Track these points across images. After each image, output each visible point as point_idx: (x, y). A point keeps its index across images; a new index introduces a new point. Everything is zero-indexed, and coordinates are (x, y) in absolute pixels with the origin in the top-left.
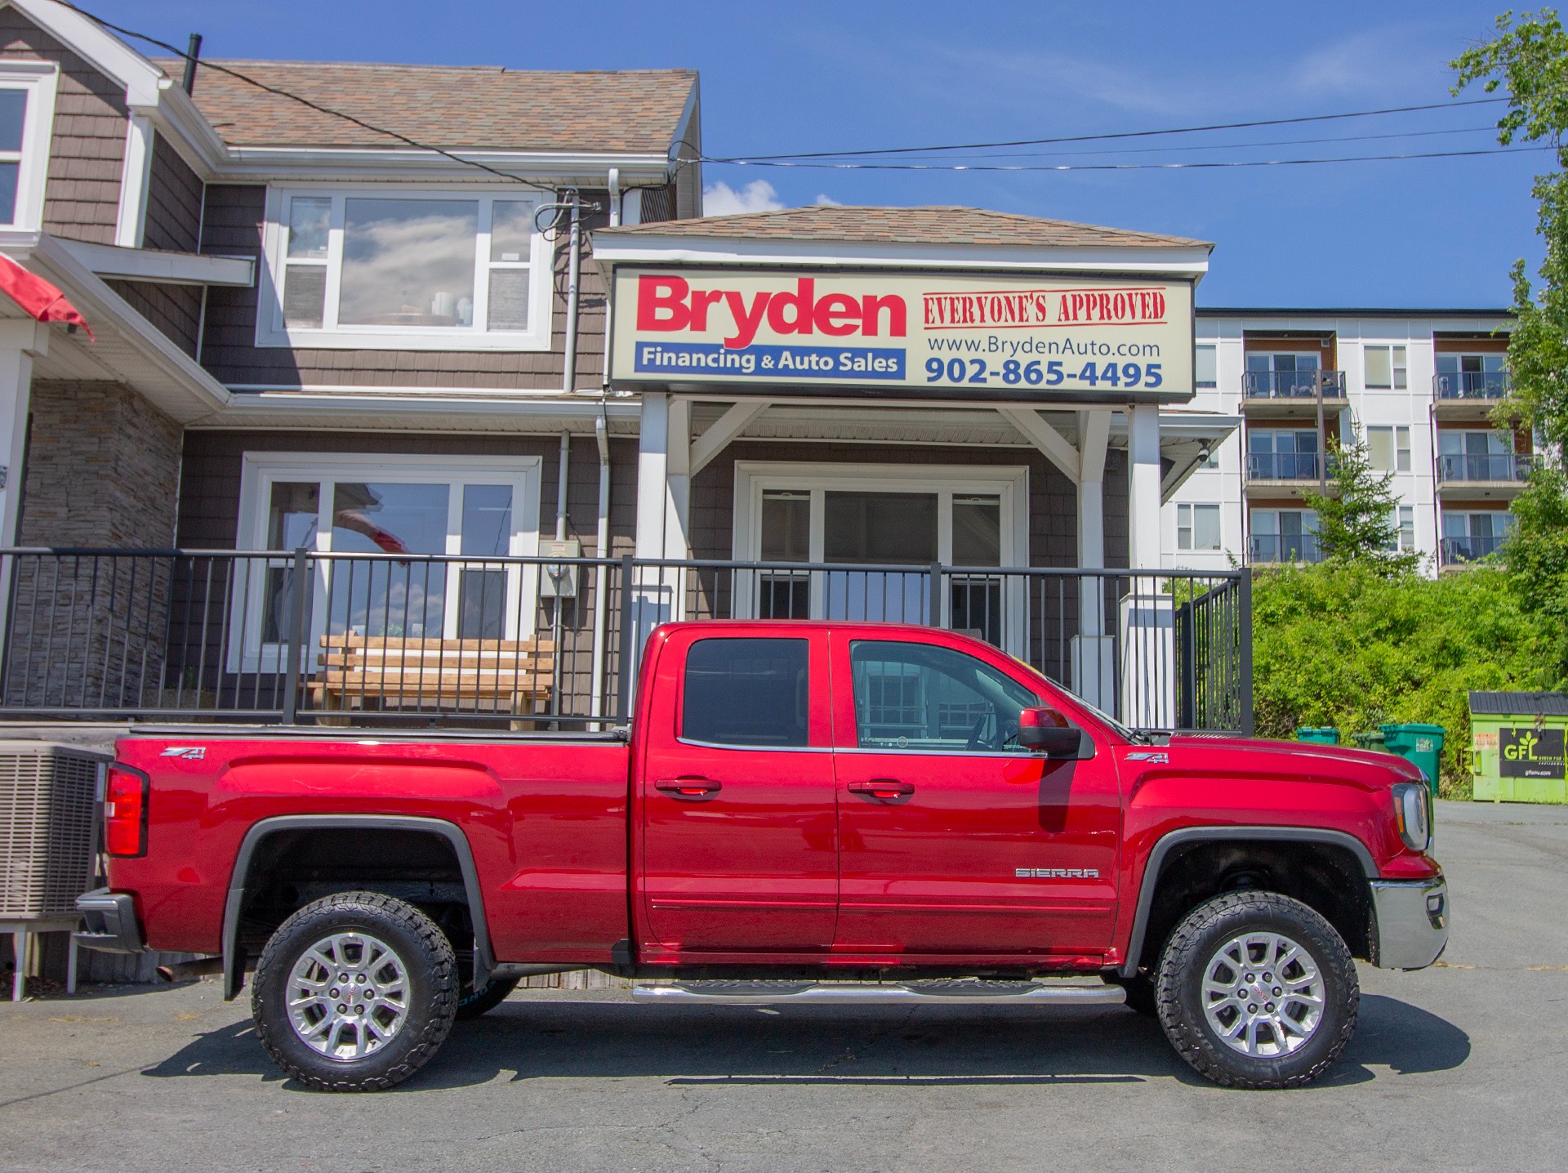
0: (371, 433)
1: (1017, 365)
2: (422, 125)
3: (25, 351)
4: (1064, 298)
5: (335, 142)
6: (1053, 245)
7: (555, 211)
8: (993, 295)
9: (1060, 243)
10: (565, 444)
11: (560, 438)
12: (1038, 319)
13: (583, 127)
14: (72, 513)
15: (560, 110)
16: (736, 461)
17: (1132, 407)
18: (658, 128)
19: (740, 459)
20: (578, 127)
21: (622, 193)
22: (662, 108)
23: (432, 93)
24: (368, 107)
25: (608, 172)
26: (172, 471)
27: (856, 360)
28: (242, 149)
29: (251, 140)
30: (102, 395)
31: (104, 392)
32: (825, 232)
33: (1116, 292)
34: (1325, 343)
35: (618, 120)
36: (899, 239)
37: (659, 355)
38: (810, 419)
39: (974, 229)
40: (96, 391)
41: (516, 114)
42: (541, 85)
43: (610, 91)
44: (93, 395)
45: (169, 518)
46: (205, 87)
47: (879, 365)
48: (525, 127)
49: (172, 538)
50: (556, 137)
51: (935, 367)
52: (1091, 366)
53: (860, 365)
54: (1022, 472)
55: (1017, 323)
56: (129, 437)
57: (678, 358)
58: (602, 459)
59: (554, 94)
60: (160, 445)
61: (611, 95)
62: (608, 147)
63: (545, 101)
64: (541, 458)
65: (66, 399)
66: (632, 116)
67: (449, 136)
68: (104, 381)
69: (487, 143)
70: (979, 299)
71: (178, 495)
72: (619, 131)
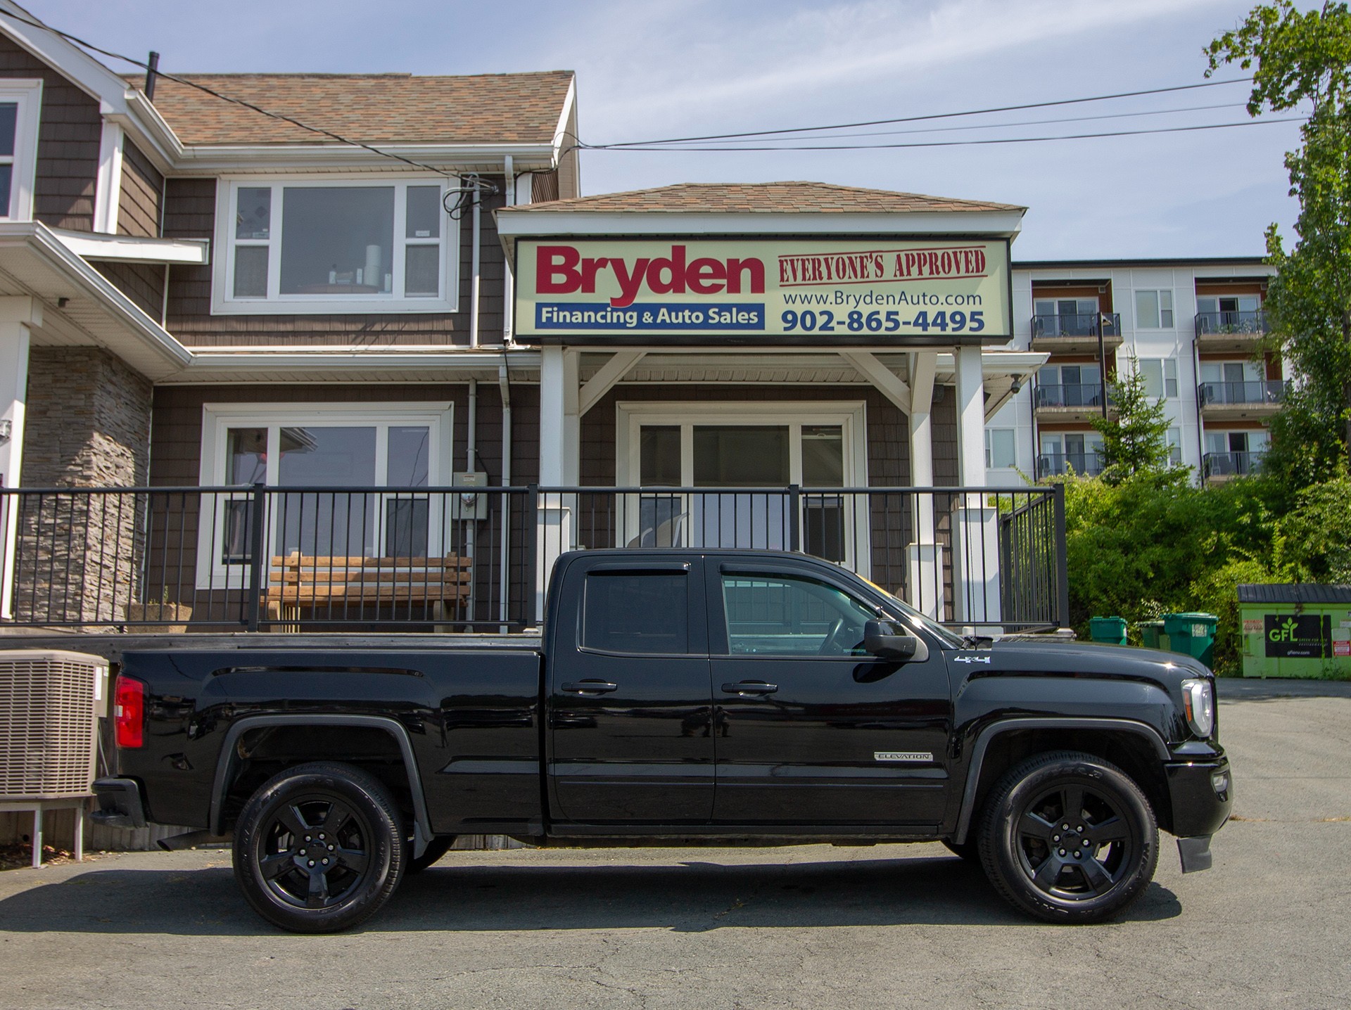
0: (309, 385)
1: (860, 315)
2: (346, 123)
3: (24, 324)
4: (899, 257)
5: (274, 140)
6: (889, 212)
7: (459, 194)
8: (838, 256)
9: (894, 210)
10: (472, 391)
11: (468, 385)
12: (877, 276)
13: (481, 122)
14: (64, 458)
15: (460, 108)
16: (617, 402)
17: (958, 349)
18: (544, 121)
19: (620, 400)
20: (477, 122)
21: (516, 177)
22: (545, 104)
23: (352, 97)
24: (298, 110)
25: (504, 159)
26: (144, 421)
27: (723, 314)
28: (196, 148)
29: (203, 140)
30: (87, 358)
31: (88, 356)
32: (694, 206)
33: (943, 251)
34: (1102, 289)
35: (510, 115)
36: (757, 210)
37: (555, 314)
38: (680, 365)
39: (819, 200)
40: (80, 355)
41: (424, 112)
42: (443, 88)
43: (501, 91)
44: (78, 358)
45: (143, 461)
46: (162, 96)
47: (742, 317)
48: (431, 123)
49: (146, 477)
50: (459, 131)
51: (789, 318)
52: (923, 314)
53: (726, 318)
54: (860, 405)
55: (859, 279)
56: (109, 393)
57: (572, 316)
58: (504, 402)
59: (455, 94)
60: (134, 400)
61: (503, 94)
62: (503, 139)
63: (446, 100)
64: (452, 403)
65: (57, 362)
66: (521, 111)
67: (369, 132)
68: (87, 347)
69: (401, 138)
70: (826, 260)
71: (150, 441)
72: (512, 124)
